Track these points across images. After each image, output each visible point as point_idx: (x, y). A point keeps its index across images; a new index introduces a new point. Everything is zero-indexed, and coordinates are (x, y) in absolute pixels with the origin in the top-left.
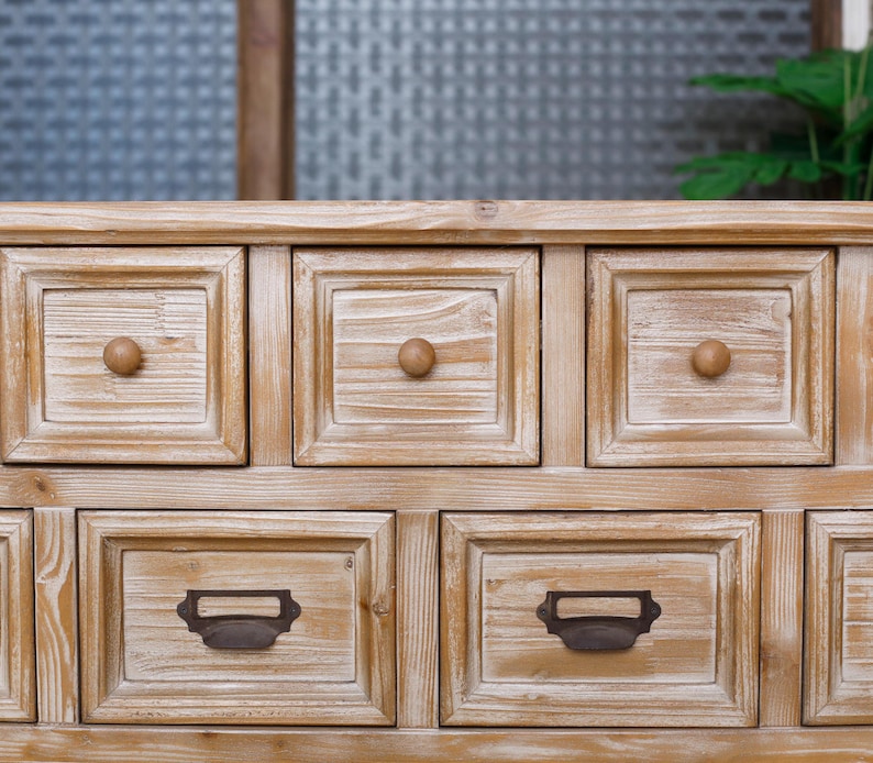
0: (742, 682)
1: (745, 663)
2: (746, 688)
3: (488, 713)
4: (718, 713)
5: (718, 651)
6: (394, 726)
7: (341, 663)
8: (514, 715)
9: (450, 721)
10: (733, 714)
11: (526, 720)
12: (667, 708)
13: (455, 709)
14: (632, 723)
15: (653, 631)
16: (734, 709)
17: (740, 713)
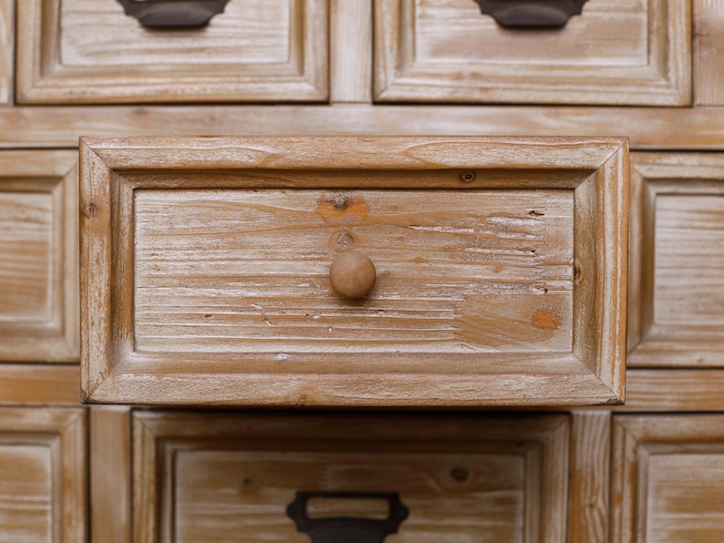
0: (675, 58)
1: (679, 41)
2: (681, 66)
3: (422, 89)
4: (653, 90)
5: (650, 32)
6: (326, 103)
7: (275, 46)
8: (448, 90)
9: (384, 96)
10: (667, 91)
11: (460, 96)
12: (601, 84)
13: (389, 83)
14: (567, 99)
15: (585, 14)
16: (668, 87)
17: (674, 91)
